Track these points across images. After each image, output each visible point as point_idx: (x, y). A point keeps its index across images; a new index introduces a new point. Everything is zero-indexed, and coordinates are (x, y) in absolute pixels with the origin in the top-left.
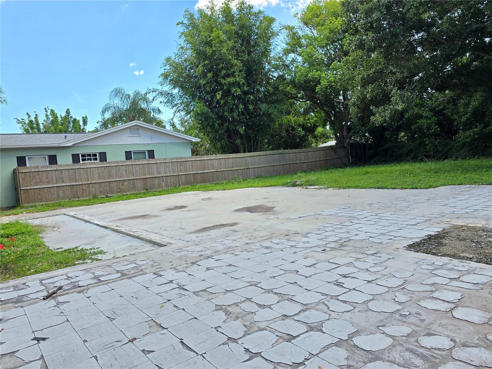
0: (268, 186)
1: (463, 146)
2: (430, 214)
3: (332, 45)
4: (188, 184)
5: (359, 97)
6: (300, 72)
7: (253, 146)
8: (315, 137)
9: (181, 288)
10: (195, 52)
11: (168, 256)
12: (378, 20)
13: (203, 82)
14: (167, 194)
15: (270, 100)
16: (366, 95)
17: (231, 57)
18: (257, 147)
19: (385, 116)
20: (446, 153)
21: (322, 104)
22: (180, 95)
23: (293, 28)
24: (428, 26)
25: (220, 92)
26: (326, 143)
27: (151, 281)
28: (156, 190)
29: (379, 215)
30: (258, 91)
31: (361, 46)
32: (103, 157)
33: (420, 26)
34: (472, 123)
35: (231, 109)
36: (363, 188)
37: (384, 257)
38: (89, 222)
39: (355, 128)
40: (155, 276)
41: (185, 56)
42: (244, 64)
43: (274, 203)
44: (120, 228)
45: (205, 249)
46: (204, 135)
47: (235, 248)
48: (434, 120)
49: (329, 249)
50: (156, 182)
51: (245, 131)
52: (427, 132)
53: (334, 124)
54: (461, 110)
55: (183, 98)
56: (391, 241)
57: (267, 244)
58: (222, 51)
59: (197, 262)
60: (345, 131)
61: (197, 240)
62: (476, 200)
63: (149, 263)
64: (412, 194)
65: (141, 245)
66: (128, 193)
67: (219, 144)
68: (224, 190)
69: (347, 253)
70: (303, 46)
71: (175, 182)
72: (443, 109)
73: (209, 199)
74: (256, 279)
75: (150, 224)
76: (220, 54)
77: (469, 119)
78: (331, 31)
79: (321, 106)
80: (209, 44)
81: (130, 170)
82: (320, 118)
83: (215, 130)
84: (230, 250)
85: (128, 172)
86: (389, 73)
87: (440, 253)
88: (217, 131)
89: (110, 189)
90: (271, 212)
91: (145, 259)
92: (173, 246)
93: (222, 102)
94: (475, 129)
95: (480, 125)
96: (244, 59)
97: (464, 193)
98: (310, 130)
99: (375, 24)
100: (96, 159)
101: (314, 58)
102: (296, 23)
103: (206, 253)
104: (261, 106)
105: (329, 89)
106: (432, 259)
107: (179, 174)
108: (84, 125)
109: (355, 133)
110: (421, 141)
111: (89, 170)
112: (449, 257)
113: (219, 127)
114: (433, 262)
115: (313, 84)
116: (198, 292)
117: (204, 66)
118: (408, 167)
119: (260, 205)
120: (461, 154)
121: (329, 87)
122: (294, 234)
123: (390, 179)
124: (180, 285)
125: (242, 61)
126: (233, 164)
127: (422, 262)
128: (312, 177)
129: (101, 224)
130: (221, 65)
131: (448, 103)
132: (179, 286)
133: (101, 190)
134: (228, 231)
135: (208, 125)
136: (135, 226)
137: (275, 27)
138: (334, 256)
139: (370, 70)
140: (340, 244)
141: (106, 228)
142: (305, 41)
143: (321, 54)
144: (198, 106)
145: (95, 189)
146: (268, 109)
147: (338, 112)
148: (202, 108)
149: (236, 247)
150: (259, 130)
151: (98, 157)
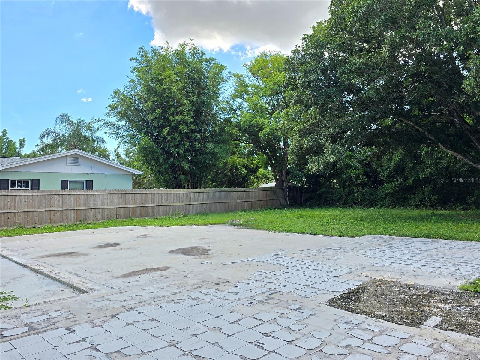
0: (208, 224)
1: (386, 197)
2: (353, 266)
3: (276, 95)
4: (126, 218)
5: (297, 146)
6: (245, 117)
7: (197, 183)
8: (257, 177)
9: (93, 349)
10: (146, 88)
11: (87, 306)
12: (315, 81)
13: (151, 117)
14: (101, 227)
15: (216, 140)
16: (303, 145)
17: (180, 96)
18: (201, 183)
19: (319, 166)
20: (372, 201)
21: (264, 148)
22: (126, 127)
23: (242, 76)
24: (358, 90)
25: (168, 128)
26: (267, 183)
27: (61, 338)
28: (90, 222)
29: (307, 264)
30: (206, 130)
31: (299, 101)
32: (36, 184)
33: (351, 89)
34: (394, 176)
35: (177, 145)
36: (296, 233)
37: (307, 313)
38: (6, 258)
39: (293, 172)
40: (67, 332)
41: (135, 90)
42: (194, 104)
43: (211, 245)
44: (41, 268)
45: (129, 298)
46: (148, 168)
47: (162, 299)
48: (362, 171)
49: (256, 302)
50: (92, 213)
51: (190, 167)
52: (356, 181)
53: (274, 167)
54: (385, 164)
55: (129, 131)
56: (315, 294)
57: (196, 294)
58: (173, 90)
59: (117, 314)
60: (284, 174)
61: (123, 287)
62: (394, 252)
63: (64, 314)
64: (339, 242)
65: (60, 289)
66: (59, 224)
67: (163, 178)
68: (163, 226)
69: (273, 308)
70: (250, 94)
71: (112, 215)
72: (369, 162)
73: (145, 236)
74: (177, 338)
75: (76, 264)
76: (171, 93)
77: (391, 172)
78: (275, 84)
79: (263, 149)
80: (160, 82)
81: (63, 200)
82: (262, 160)
83: (160, 164)
84: (156, 300)
85: (61, 202)
86: (323, 127)
87: (357, 310)
88: (161, 165)
89: (39, 219)
90: (206, 256)
91: (60, 308)
92: (95, 293)
93: (169, 138)
94: (396, 182)
95: (400, 178)
96: (193, 100)
97: (384, 244)
98: (253, 170)
99: (312, 84)
100: (27, 186)
101: (258, 106)
102: (244, 72)
103: (130, 303)
104: (207, 145)
105: (271, 135)
106: (349, 316)
107: (117, 206)
108: (21, 148)
109: (292, 176)
110: (350, 189)
111: (17, 197)
112: (365, 315)
113: (163, 162)
114: (350, 320)
115: (257, 129)
116: (112, 353)
117: (153, 102)
118: (338, 213)
119: (196, 247)
120: (384, 204)
121: (270, 134)
122: (225, 283)
123: (322, 225)
124: (93, 344)
125: (191, 102)
126: (174, 199)
127: (340, 320)
128: (251, 217)
129: (20, 262)
130: (171, 103)
131: (373, 158)
132: (92, 346)
133: (29, 220)
134: (158, 277)
135: (152, 159)
136: (58, 266)
137: (225, 74)
138: (259, 310)
139: (307, 123)
140: (267, 297)
141: (25, 266)
142: (252, 89)
143: (266, 102)
144: (144, 140)
145: (22, 219)
146: (215, 148)
147: (279, 156)
148: (147, 142)
149: (163, 296)
150: (203, 167)
151: (30, 184)
